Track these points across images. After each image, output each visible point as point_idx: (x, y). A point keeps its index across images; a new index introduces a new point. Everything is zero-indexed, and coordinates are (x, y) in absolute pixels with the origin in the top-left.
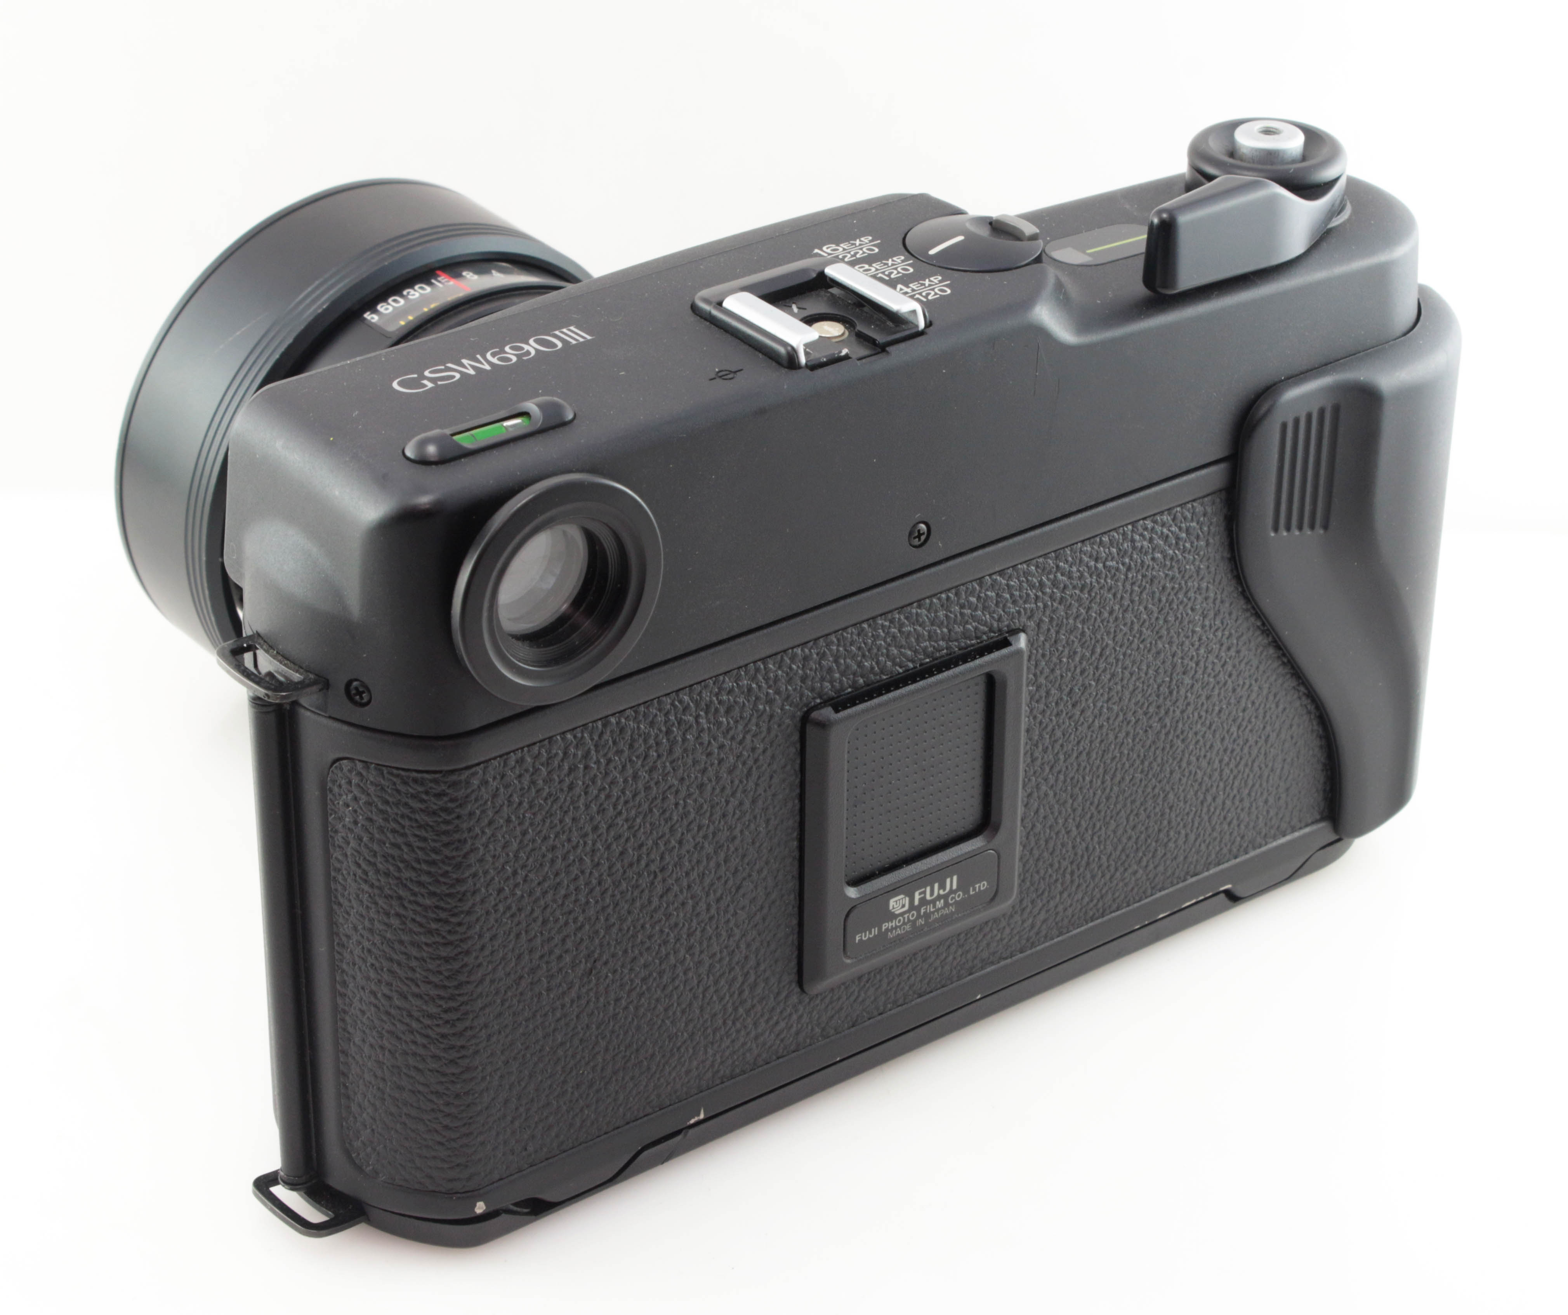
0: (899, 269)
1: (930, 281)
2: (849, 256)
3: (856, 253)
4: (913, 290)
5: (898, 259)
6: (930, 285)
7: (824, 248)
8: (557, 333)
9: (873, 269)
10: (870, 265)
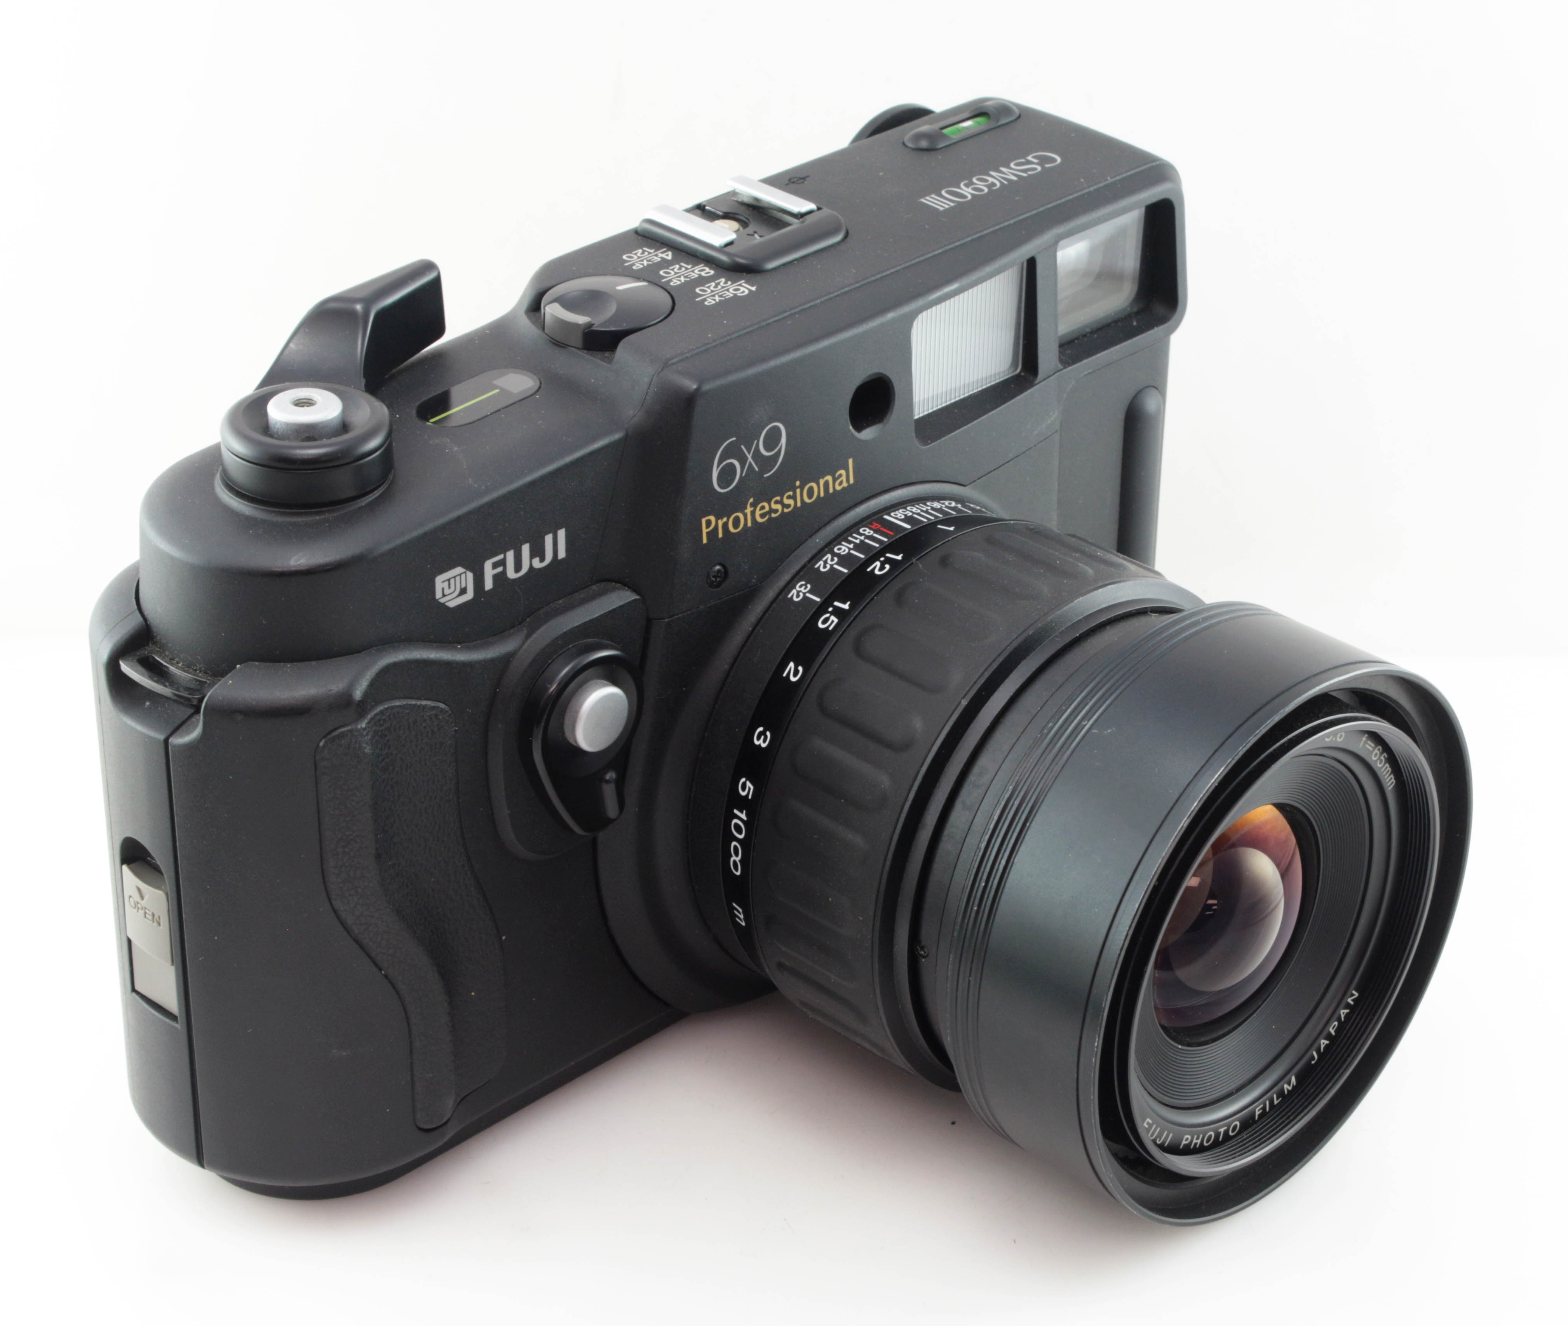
0: (673, 273)
1: (643, 264)
2: (722, 284)
3: (716, 286)
4: (656, 255)
5: (675, 283)
6: (642, 261)
7: (747, 292)
8: (952, 204)
9: (696, 271)
10: (700, 275)
